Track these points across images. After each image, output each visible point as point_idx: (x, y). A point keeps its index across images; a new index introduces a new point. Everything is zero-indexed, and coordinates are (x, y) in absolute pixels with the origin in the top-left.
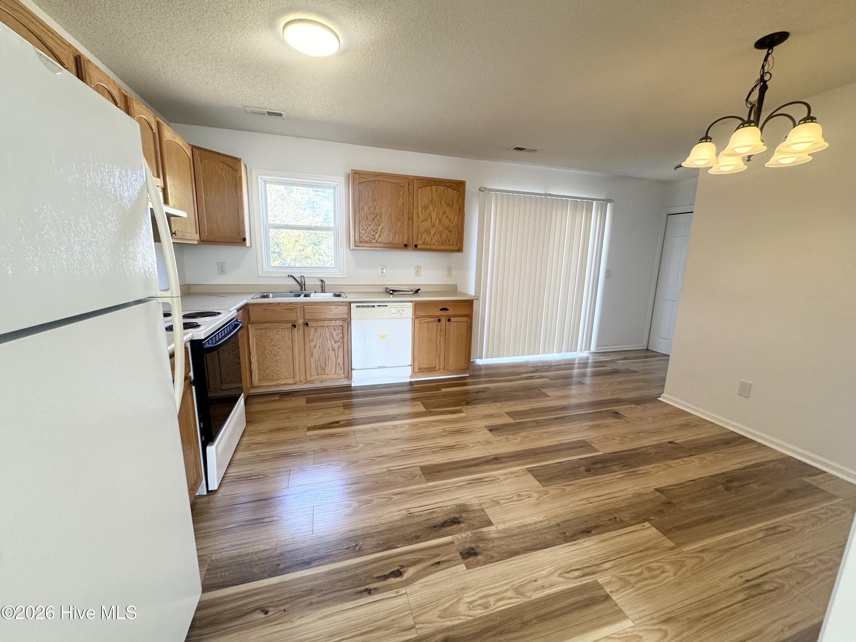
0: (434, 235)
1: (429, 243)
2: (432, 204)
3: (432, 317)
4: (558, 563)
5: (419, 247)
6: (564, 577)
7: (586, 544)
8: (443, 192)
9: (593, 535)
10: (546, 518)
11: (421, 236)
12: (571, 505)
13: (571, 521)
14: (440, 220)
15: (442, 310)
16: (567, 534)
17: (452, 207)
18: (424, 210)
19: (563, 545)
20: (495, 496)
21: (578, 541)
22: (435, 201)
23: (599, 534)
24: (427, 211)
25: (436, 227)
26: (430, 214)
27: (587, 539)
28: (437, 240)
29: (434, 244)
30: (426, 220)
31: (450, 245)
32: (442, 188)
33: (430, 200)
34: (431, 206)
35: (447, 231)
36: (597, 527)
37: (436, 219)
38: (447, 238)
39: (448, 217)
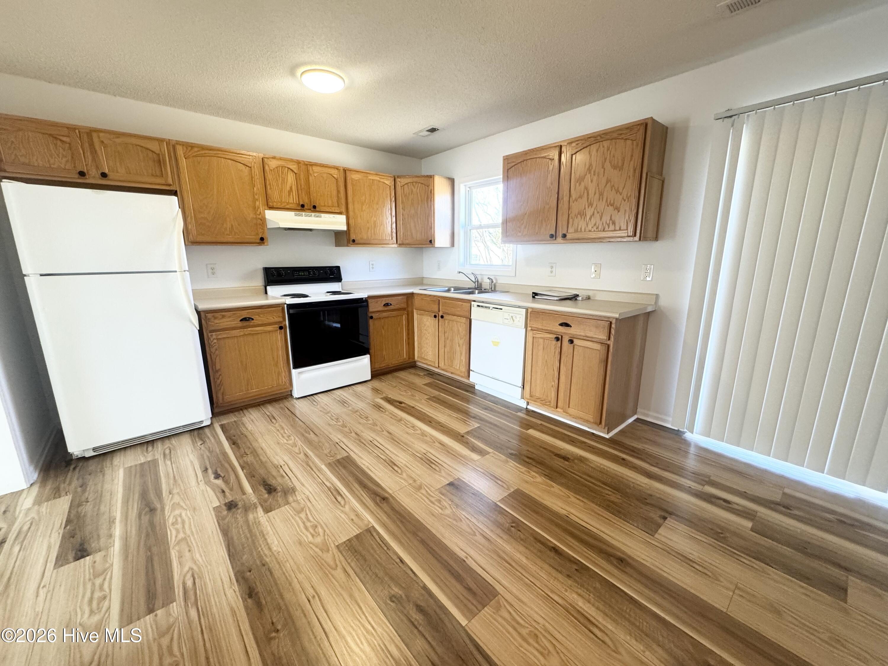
0: (590, 219)
1: (583, 230)
2: (590, 173)
3: (550, 332)
4: (206, 566)
5: (569, 236)
6: (188, 572)
7: (230, 593)
8: (608, 149)
9: (244, 600)
10: (275, 554)
11: (573, 221)
12: (301, 577)
13: (270, 577)
14: (601, 194)
15: (561, 325)
16: (248, 574)
17: (621, 168)
18: (578, 184)
19: (231, 570)
20: (311, 508)
21: (236, 584)
22: (594, 167)
23: (246, 608)
24: (583, 184)
25: (594, 205)
26: (586, 188)
27: (238, 593)
28: (595, 225)
29: (590, 231)
30: (581, 197)
31: (615, 230)
32: (606, 144)
33: (586, 169)
34: (588, 176)
35: (611, 208)
36: (259, 605)
37: (595, 194)
38: (611, 219)
39: (613, 186)
